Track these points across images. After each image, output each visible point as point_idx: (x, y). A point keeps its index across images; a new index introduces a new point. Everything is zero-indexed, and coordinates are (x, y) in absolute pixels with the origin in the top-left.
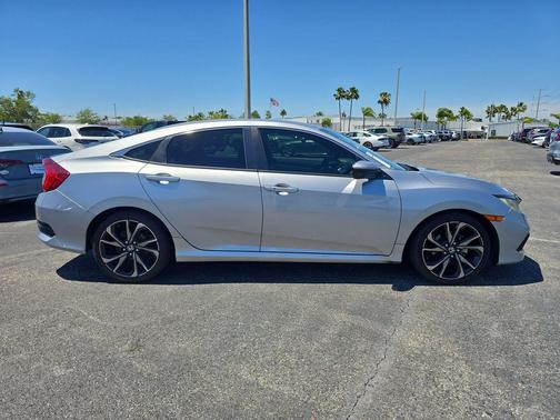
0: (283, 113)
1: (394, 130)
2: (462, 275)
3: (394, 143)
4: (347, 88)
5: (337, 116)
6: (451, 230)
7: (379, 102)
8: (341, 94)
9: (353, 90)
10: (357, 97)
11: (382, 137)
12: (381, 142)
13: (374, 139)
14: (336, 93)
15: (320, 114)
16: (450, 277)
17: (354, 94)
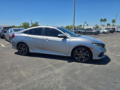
0: (88, 25)
1: (112, 29)
2: (84, 61)
3: (112, 32)
4: (103, 19)
5: (100, 26)
6: (81, 50)
7: (112, 22)
8: (102, 20)
9: (105, 19)
10: (106, 21)
11: (108, 30)
12: (107, 32)
13: (105, 31)
14: (101, 20)
15: (97, 25)
16: (81, 61)
17: (105, 20)
